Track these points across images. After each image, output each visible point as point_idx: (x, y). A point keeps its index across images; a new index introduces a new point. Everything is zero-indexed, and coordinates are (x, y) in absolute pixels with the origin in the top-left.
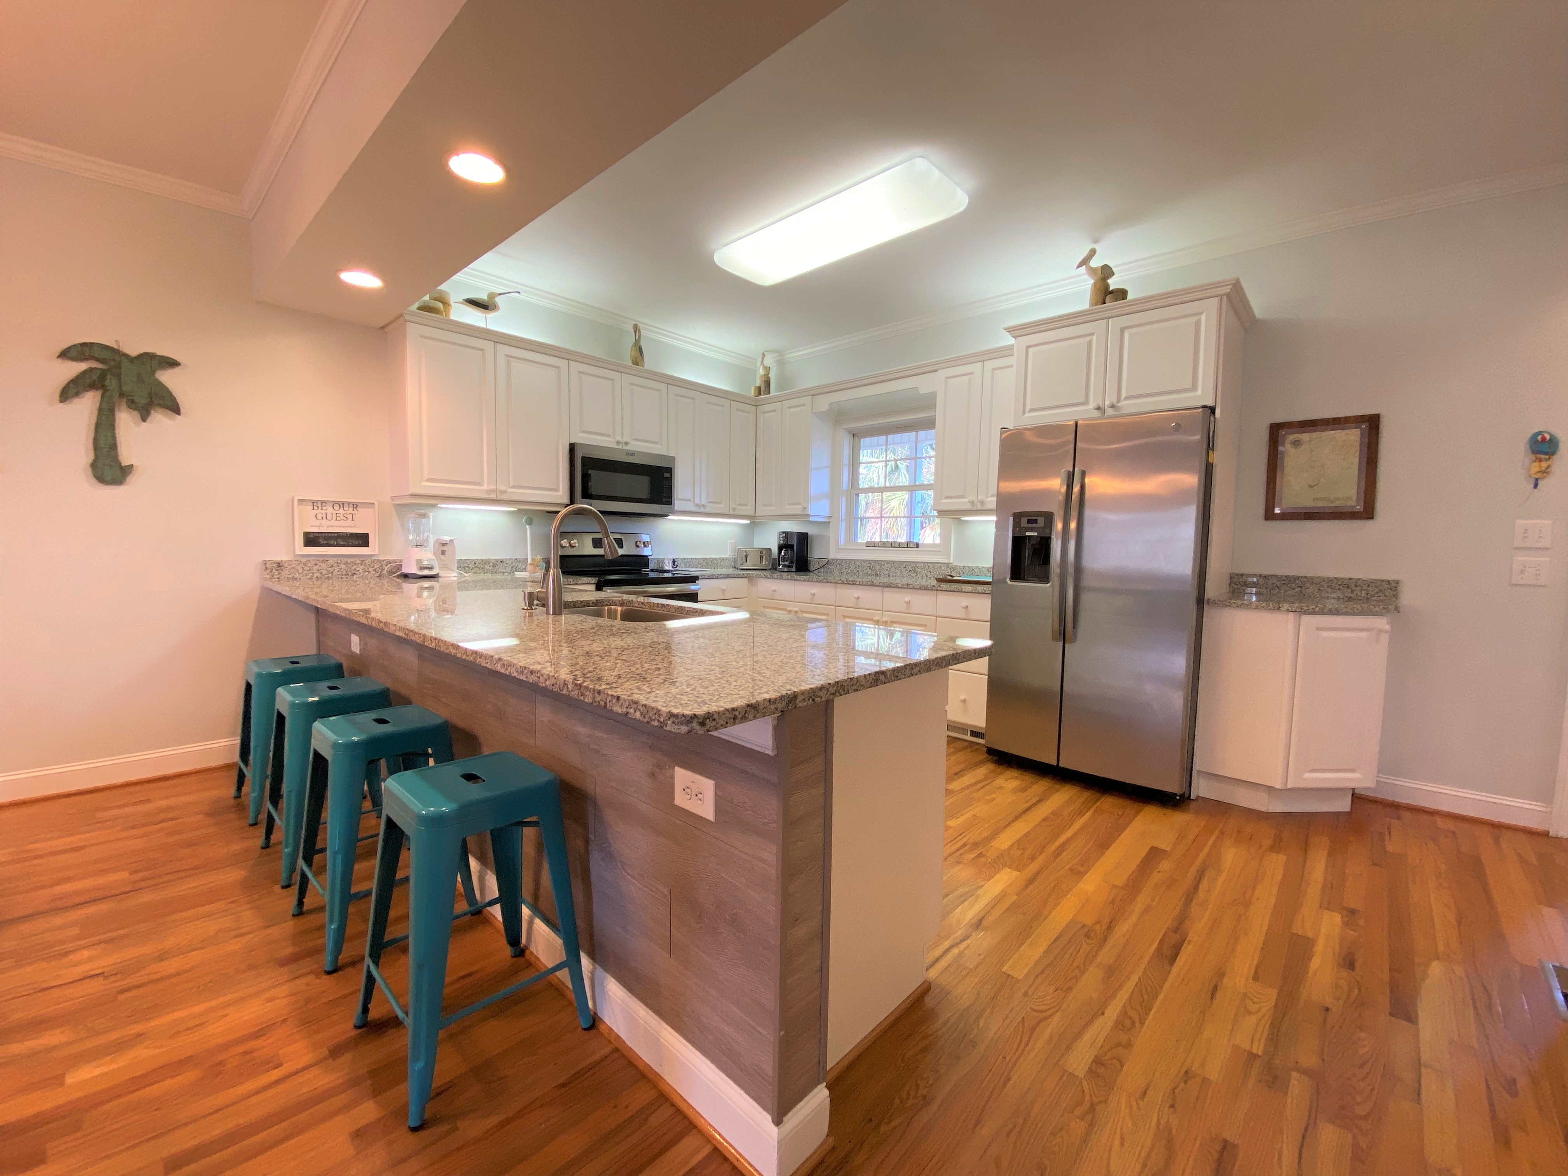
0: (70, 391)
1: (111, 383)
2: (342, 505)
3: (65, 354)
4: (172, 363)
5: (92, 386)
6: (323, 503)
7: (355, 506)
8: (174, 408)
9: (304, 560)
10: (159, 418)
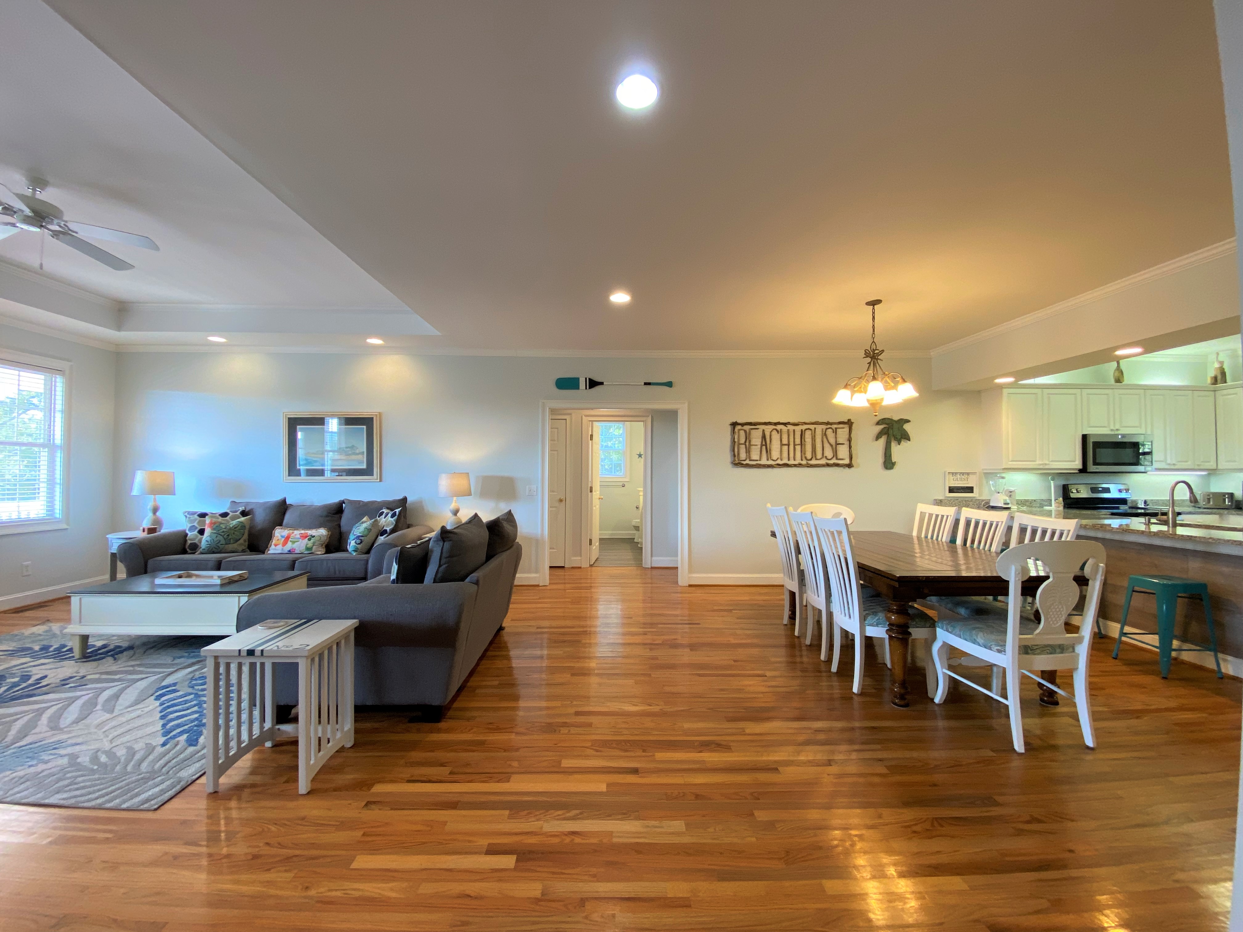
0: (878, 437)
1: (891, 432)
2: (963, 474)
3: (878, 423)
4: (908, 421)
5: (885, 434)
6: (956, 473)
7: (968, 474)
8: (908, 439)
9: (949, 499)
10: (904, 443)
